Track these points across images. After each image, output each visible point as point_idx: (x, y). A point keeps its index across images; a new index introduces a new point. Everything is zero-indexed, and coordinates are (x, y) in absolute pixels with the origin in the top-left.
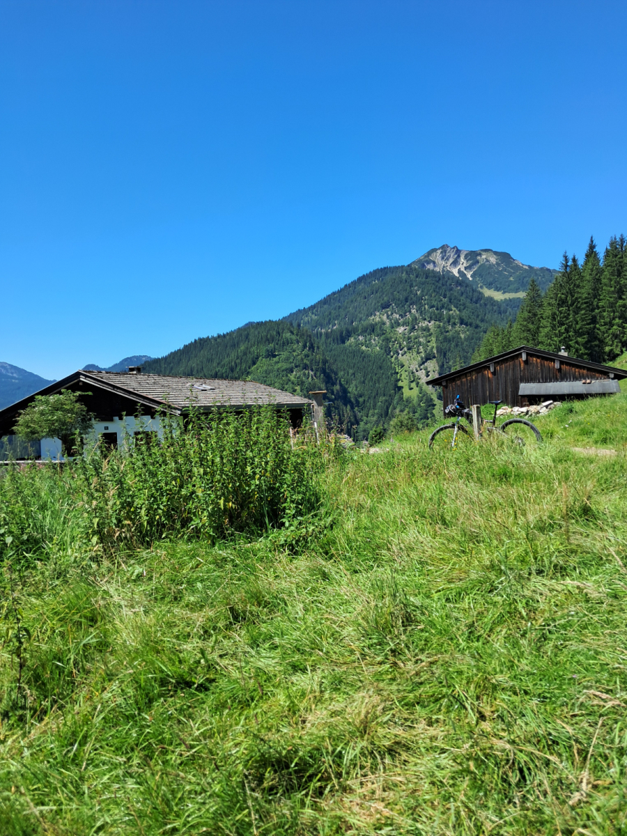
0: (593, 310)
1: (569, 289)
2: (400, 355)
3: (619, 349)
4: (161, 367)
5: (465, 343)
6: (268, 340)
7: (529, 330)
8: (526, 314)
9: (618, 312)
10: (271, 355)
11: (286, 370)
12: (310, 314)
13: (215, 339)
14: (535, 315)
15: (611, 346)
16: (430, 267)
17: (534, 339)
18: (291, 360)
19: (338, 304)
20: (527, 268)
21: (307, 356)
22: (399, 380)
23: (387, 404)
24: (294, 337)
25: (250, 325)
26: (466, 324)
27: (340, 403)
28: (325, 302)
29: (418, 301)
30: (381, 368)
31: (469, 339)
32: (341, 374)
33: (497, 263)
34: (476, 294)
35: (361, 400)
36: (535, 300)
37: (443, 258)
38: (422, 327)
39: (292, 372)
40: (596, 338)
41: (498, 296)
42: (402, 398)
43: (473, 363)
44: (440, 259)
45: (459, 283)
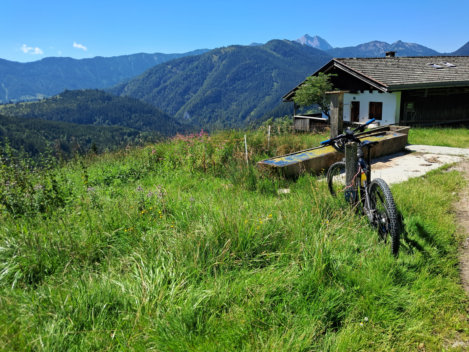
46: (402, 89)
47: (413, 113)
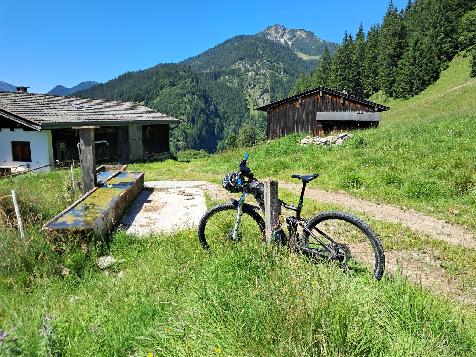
0: (359, 68)
1: (347, 54)
2: (249, 90)
3: (371, 92)
4: (104, 89)
5: (286, 84)
6: (170, 75)
7: (322, 78)
8: (321, 68)
9: (372, 69)
10: (172, 84)
11: (181, 94)
12: (197, 61)
13: (138, 73)
14: (326, 69)
15: (367, 89)
16: (268, 37)
17: (324, 84)
18: (185, 89)
19: (213, 56)
20: (322, 42)
21: (194, 87)
22: (248, 104)
23: (240, 118)
24: (186, 74)
25: (160, 65)
26: (287, 73)
27: (213, 116)
28: (206, 54)
29: (260, 57)
30: (238, 96)
31: (288, 82)
32: (214, 99)
33: (306, 38)
34: (293, 55)
35: (226, 115)
36: (326, 60)
37: (275, 32)
38: (262, 73)
39: (185, 96)
40: (359, 85)
41: (306, 57)
42: (249, 115)
43: (289, 96)
44: (274, 33)
45: (284, 48)
46: (53, 128)
47: (66, 153)
